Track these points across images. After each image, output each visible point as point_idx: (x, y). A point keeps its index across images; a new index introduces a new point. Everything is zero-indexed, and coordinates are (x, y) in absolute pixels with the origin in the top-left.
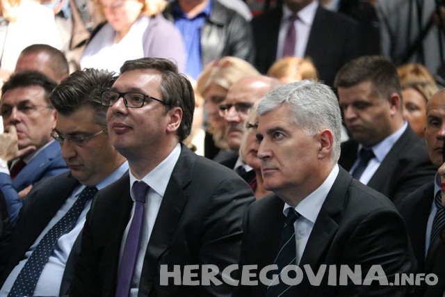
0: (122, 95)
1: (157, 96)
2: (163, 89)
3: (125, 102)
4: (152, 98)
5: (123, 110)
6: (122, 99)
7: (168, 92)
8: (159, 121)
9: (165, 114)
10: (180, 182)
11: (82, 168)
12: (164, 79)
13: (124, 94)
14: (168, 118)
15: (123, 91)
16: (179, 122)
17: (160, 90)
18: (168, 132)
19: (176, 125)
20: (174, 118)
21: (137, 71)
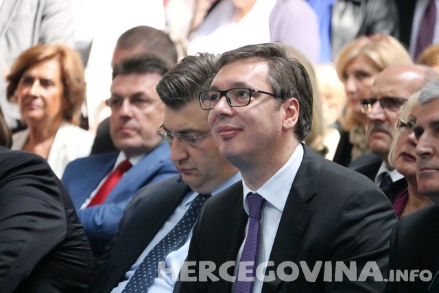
0: (223, 94)
1: (266, 88)
2: (271, 79)
3: (229, 101)
4: (259, 92)
5: (228, 110)
6: (224, 98)
7: (279, 82)
8: (272, 117)
9: (278, 109)
10: (303, 194)
11: (195, 172)
12: (272, 67)
13: (226, 91)
14: (283, 112)
15: (225, 89)
16: (296, 116)
17: (268, 81)
18: (284, 130)
19: (293, 120)
20: (290, 112)
21: (238, 62)
